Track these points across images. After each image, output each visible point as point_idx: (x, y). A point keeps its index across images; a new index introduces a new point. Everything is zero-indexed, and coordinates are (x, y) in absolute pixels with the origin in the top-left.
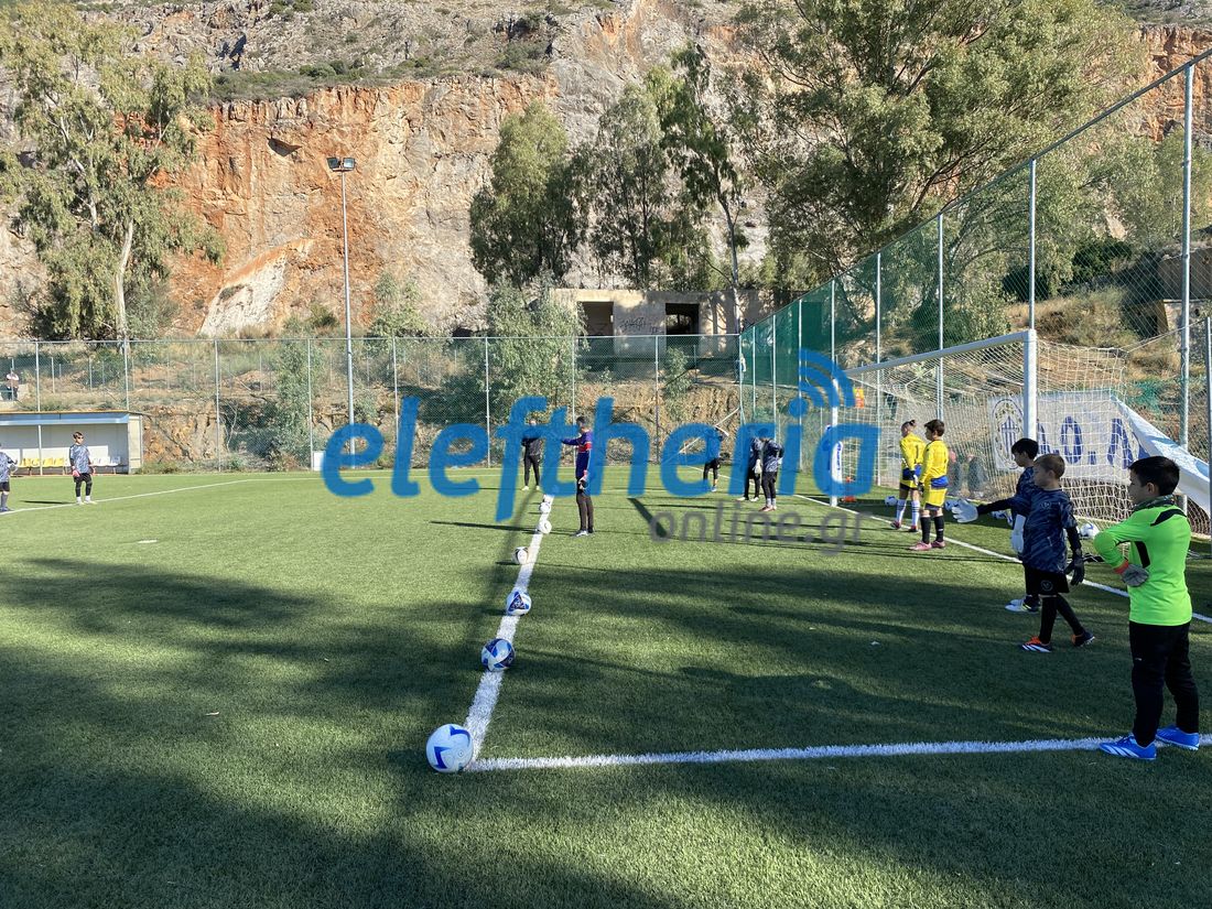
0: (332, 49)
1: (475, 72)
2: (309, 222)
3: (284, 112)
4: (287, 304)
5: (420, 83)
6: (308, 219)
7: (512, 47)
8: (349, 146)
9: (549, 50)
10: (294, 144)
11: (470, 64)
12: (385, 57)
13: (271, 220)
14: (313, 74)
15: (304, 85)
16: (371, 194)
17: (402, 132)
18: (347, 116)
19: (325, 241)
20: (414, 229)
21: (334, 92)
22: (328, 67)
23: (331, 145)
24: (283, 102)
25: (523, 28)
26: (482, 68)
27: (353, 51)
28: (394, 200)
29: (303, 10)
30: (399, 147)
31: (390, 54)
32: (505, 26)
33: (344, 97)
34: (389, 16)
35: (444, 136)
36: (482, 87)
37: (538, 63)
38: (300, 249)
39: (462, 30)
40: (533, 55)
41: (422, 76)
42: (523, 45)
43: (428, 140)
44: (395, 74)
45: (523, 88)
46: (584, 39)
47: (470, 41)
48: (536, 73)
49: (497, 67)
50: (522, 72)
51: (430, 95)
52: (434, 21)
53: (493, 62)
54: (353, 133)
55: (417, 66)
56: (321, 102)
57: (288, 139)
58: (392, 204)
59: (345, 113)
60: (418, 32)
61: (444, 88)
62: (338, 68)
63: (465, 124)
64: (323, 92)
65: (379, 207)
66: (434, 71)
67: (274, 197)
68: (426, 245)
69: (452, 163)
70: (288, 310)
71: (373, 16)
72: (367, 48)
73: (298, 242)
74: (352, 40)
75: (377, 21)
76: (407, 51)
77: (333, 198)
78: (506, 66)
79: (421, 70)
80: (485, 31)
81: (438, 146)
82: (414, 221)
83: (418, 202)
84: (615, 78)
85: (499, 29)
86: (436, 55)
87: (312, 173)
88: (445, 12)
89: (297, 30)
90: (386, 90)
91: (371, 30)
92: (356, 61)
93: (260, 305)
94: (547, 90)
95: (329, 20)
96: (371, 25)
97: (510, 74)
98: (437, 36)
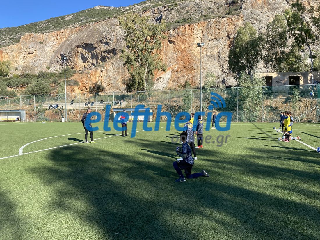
0: (183, 15)
1: (220, 17)
2: (177, 60)
3: (172, 33)
4: (172, 81)
5: (205, 21)
6: (177, 59)
7: (230, 8)
8: (187, 40)
9: (241, 8)
10: (174, 41)
11: (219, 15)
12: (196, 16)
13: (168, 60)
14: (178, 22)
15: (177, 25)
16: (193, 52)
17: (200, 35)
18: (187, 32)
19: (181, 65)
20: (203, 60)
21: (184, 26)
22: (182, 20)
23: (183, 40)
24: (171, 30)
25: (233, 3)
26: (222, 15)
27: (188, 15)
28: (198, 53)
29: (176, 6)
30: (200, 39)
31: (197, 15)
32: (228, 3)
33: (186, 27)
34: (197, 5)
35: (211, 35)
36: (222, 20)
37: (238, 12)
38: (175, 67)
39: (216, 6)
40: (236, 10)
41: (206, 19)
42: (233, 7)
43: (207, 36)
44: (199, 20)
45: (233, 19)
46: (251, 4)
47: (218, 8)
48: (237, 15)
49: (226, 14)
50: (233, 15)
51: (208, 24)
52: (209, 4)
53: (225, 13)
54: (188, 36)
55: (204, 17)
56: (181, 29)
57: (173, 39)
58: (198, 54)
59: (186, 31)
60: (205, 8)
61: (212, 22)
62: (184, 20)
63: (217, 31)
64: (181, 27)
65: (194, 55)
66: (209, 18)
67: (169, 54)
68: (206, 64)
69: (214, 42)
70: (172, 83)
71: (193, 5)
72: (192, 14)
73: (174, 65)
74: (188, 12)
75: (194, 7)
76: (202, 13)
77: (183, 54)
78: (229, 14)
79: (205, 18)
80: (223, 5)
81: (210, 37)
82: (203, 58)
83: (204, 53)
84: (260, 13)
85: (227, 4)
86: (209, 13)
87: (178, 47)
88: (212, 2)
89: (174, 12)
90: (197, 24)
91: (193, 9)
92: (189, 18)
93: (165, 82)
94: (240, 19)
95: (182, 8)
96: (193, 8)
97: (230, 16)
98: (210, 8)
